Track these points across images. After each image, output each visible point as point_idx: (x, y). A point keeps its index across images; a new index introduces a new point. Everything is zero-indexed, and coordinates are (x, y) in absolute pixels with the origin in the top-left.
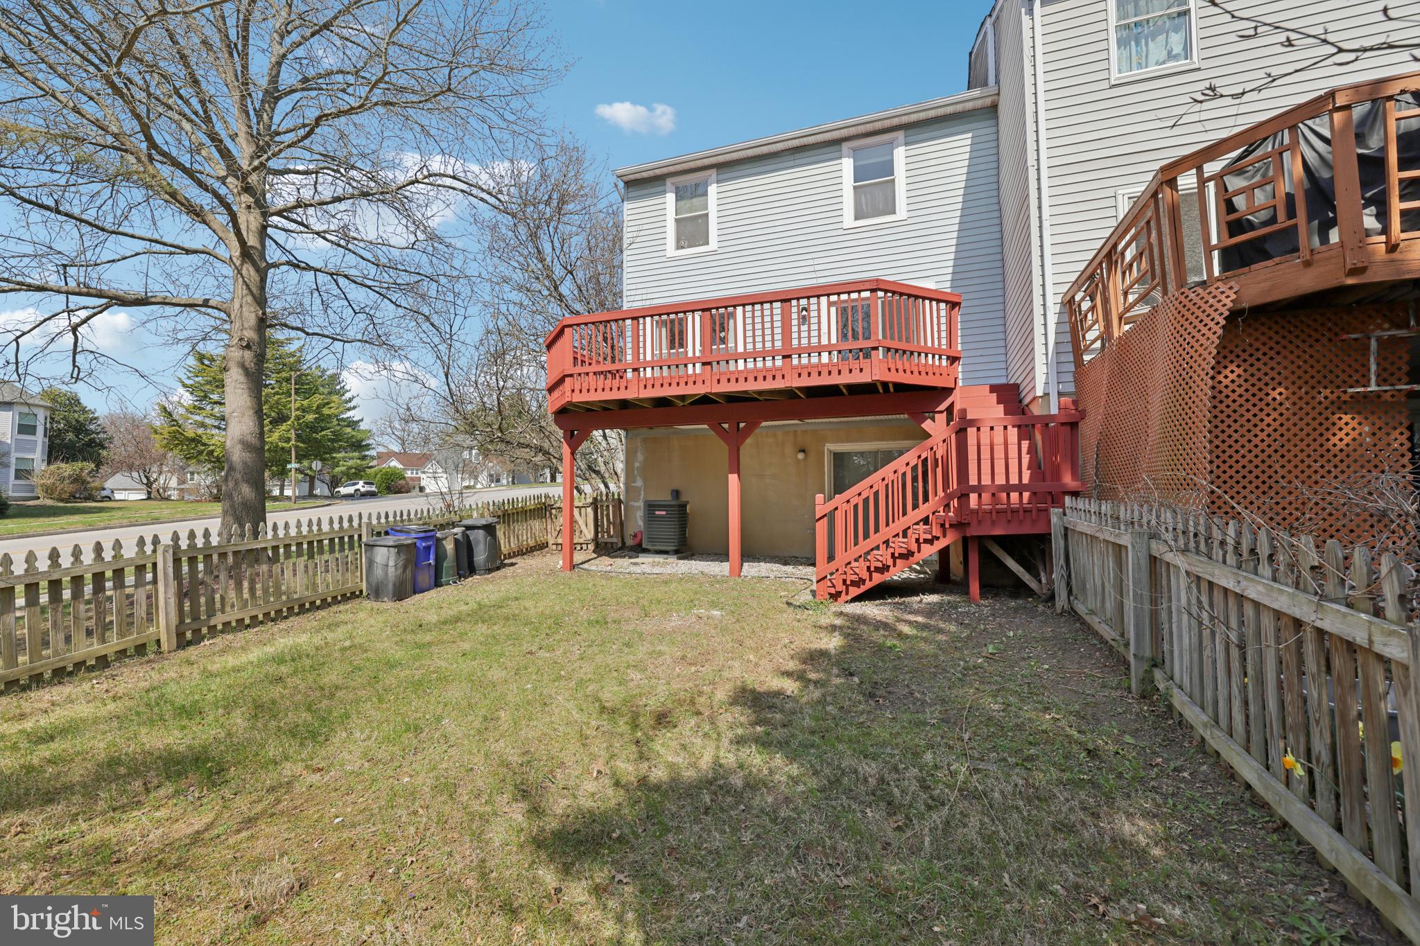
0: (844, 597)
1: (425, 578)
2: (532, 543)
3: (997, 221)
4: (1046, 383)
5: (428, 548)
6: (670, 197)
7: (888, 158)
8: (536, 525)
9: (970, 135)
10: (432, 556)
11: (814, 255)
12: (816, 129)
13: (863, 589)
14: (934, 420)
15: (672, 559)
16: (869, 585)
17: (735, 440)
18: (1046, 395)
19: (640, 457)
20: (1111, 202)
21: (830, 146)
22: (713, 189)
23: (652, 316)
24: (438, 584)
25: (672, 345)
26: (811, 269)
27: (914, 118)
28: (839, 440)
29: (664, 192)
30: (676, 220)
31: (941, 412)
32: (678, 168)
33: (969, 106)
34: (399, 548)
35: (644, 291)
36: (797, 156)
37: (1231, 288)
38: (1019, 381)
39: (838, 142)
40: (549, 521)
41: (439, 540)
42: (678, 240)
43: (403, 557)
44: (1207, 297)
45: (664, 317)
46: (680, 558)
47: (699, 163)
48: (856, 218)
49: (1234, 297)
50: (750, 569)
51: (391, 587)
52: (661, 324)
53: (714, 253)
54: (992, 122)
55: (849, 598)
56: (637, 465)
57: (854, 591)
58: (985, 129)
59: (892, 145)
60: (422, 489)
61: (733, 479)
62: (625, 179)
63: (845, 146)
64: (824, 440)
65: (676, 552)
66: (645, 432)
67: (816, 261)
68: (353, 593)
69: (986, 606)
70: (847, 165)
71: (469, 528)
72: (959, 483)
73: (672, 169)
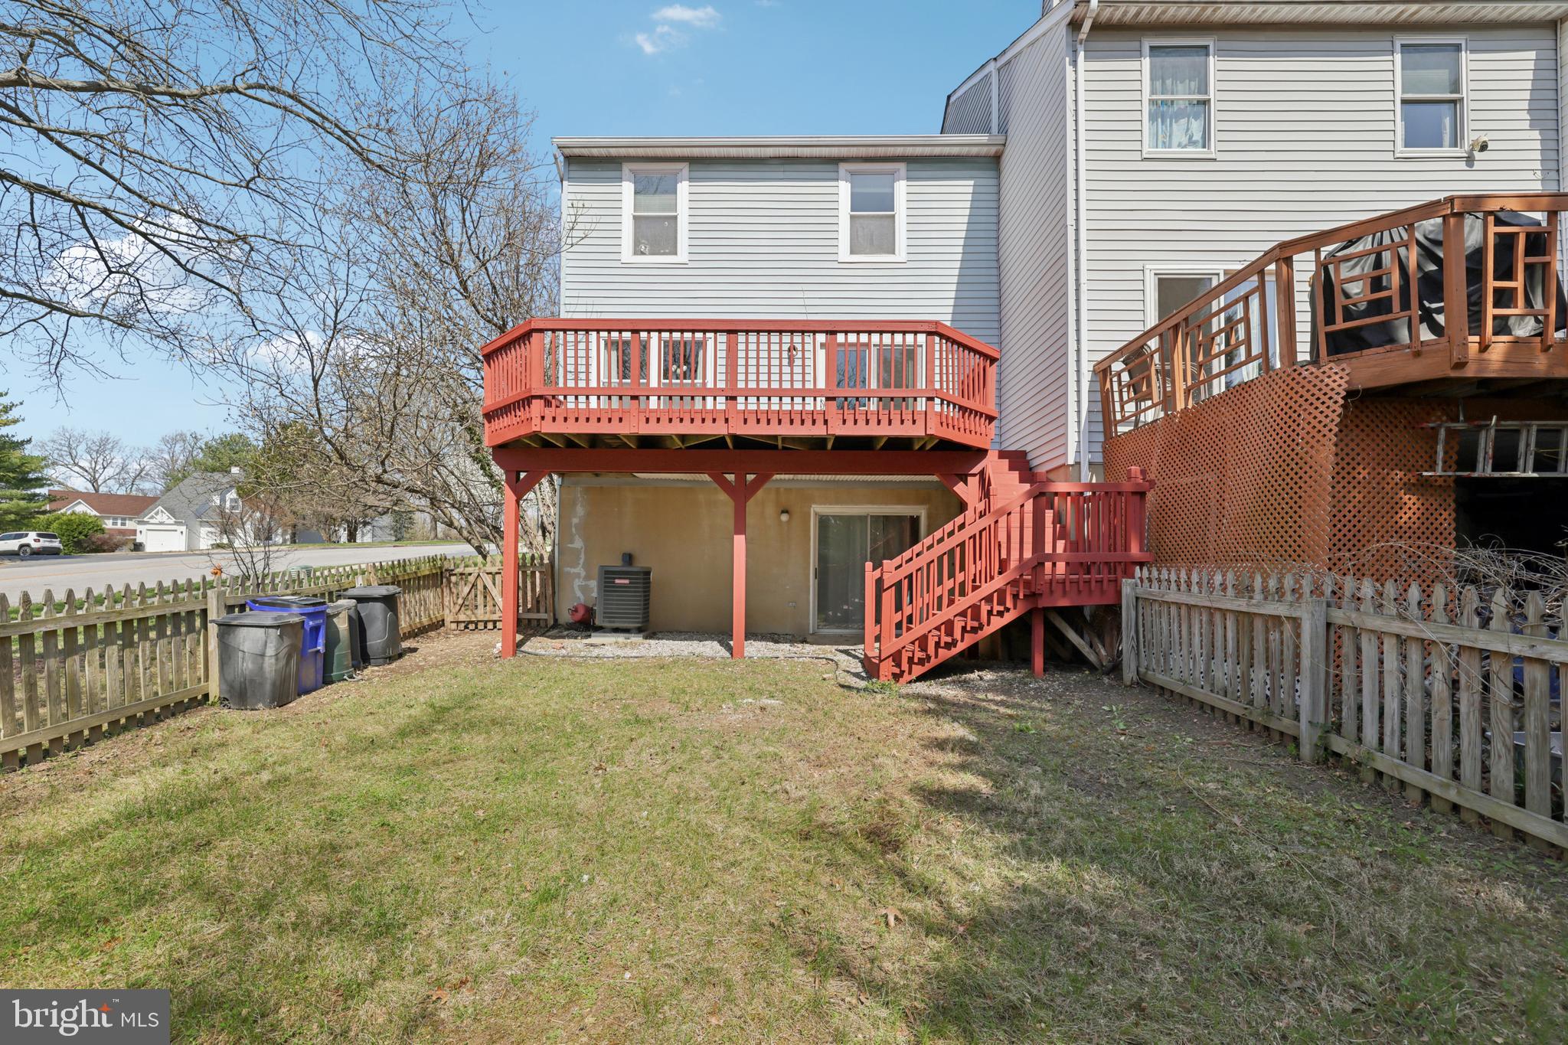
0: (906, 677)
1: (311, 673)
2: (425, 621)
3: (995, 279)
4: (1078, 452)
5: (316, 630)
6: (628, 188)
7: (887, 190)
8: (430, 595)
9: (972, 182)
10: (321, 641)
11: (805, 287)
12: (814, 141)
13: (928, 667)
14: (966, 483)
15: (637, 639)
16: (934, 662)
17: (741, 494)
18: (1078, 463)
19: (580, 510)
20: (1139, 275)
21: (827, 163)
22: (684, 188)
23: (598, 331)
24: (327, 681)
25: (624, 370)
26: (801, 302)
27: (919, 151)
28: (826, 501)
29: (620, 179)
30: (635, 218)
31: (974, 475)
32: (641, 152)
33: (974, 151)
34: (283, 628)
35: (590, 301)
36: (787, 167)
37: (1343, 370)
38: (1027, 449)
39: (835, 161)
40: (446, 591)
41: (330, 617)
42: (637, 243)
43: (287, 642)
44: (1322, 376)
45: (615, 335)
46: (646, 638)
47: (669, 152)
48: (852, 252)
49: (1347, 378)
50: (755, 649)
51: (268, 687)
52: (611, 345)
53: (682, 266)
54: (992, 174)
55: (914, 677)
56: (575, 521)
57: (918, 670)
58: (987, 179)
59: (893, 176)
60: (138, 547)
61: (740, 541)
62: (567, 151)
63: (843, 167)
64: (809, 500)
65: (639, 630)
66: (587, 479)
67: (807, 295)
68: (193, 699)
69: (1055, 683)
70: (844, 190)
71: (361, 600)
72: (1034, 551)
73: (632, 152)
